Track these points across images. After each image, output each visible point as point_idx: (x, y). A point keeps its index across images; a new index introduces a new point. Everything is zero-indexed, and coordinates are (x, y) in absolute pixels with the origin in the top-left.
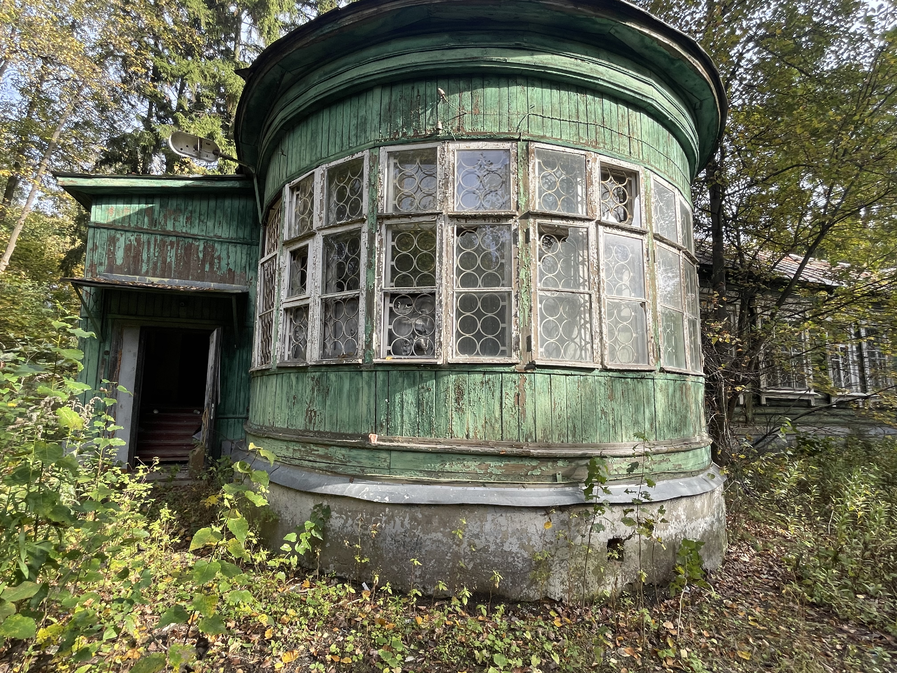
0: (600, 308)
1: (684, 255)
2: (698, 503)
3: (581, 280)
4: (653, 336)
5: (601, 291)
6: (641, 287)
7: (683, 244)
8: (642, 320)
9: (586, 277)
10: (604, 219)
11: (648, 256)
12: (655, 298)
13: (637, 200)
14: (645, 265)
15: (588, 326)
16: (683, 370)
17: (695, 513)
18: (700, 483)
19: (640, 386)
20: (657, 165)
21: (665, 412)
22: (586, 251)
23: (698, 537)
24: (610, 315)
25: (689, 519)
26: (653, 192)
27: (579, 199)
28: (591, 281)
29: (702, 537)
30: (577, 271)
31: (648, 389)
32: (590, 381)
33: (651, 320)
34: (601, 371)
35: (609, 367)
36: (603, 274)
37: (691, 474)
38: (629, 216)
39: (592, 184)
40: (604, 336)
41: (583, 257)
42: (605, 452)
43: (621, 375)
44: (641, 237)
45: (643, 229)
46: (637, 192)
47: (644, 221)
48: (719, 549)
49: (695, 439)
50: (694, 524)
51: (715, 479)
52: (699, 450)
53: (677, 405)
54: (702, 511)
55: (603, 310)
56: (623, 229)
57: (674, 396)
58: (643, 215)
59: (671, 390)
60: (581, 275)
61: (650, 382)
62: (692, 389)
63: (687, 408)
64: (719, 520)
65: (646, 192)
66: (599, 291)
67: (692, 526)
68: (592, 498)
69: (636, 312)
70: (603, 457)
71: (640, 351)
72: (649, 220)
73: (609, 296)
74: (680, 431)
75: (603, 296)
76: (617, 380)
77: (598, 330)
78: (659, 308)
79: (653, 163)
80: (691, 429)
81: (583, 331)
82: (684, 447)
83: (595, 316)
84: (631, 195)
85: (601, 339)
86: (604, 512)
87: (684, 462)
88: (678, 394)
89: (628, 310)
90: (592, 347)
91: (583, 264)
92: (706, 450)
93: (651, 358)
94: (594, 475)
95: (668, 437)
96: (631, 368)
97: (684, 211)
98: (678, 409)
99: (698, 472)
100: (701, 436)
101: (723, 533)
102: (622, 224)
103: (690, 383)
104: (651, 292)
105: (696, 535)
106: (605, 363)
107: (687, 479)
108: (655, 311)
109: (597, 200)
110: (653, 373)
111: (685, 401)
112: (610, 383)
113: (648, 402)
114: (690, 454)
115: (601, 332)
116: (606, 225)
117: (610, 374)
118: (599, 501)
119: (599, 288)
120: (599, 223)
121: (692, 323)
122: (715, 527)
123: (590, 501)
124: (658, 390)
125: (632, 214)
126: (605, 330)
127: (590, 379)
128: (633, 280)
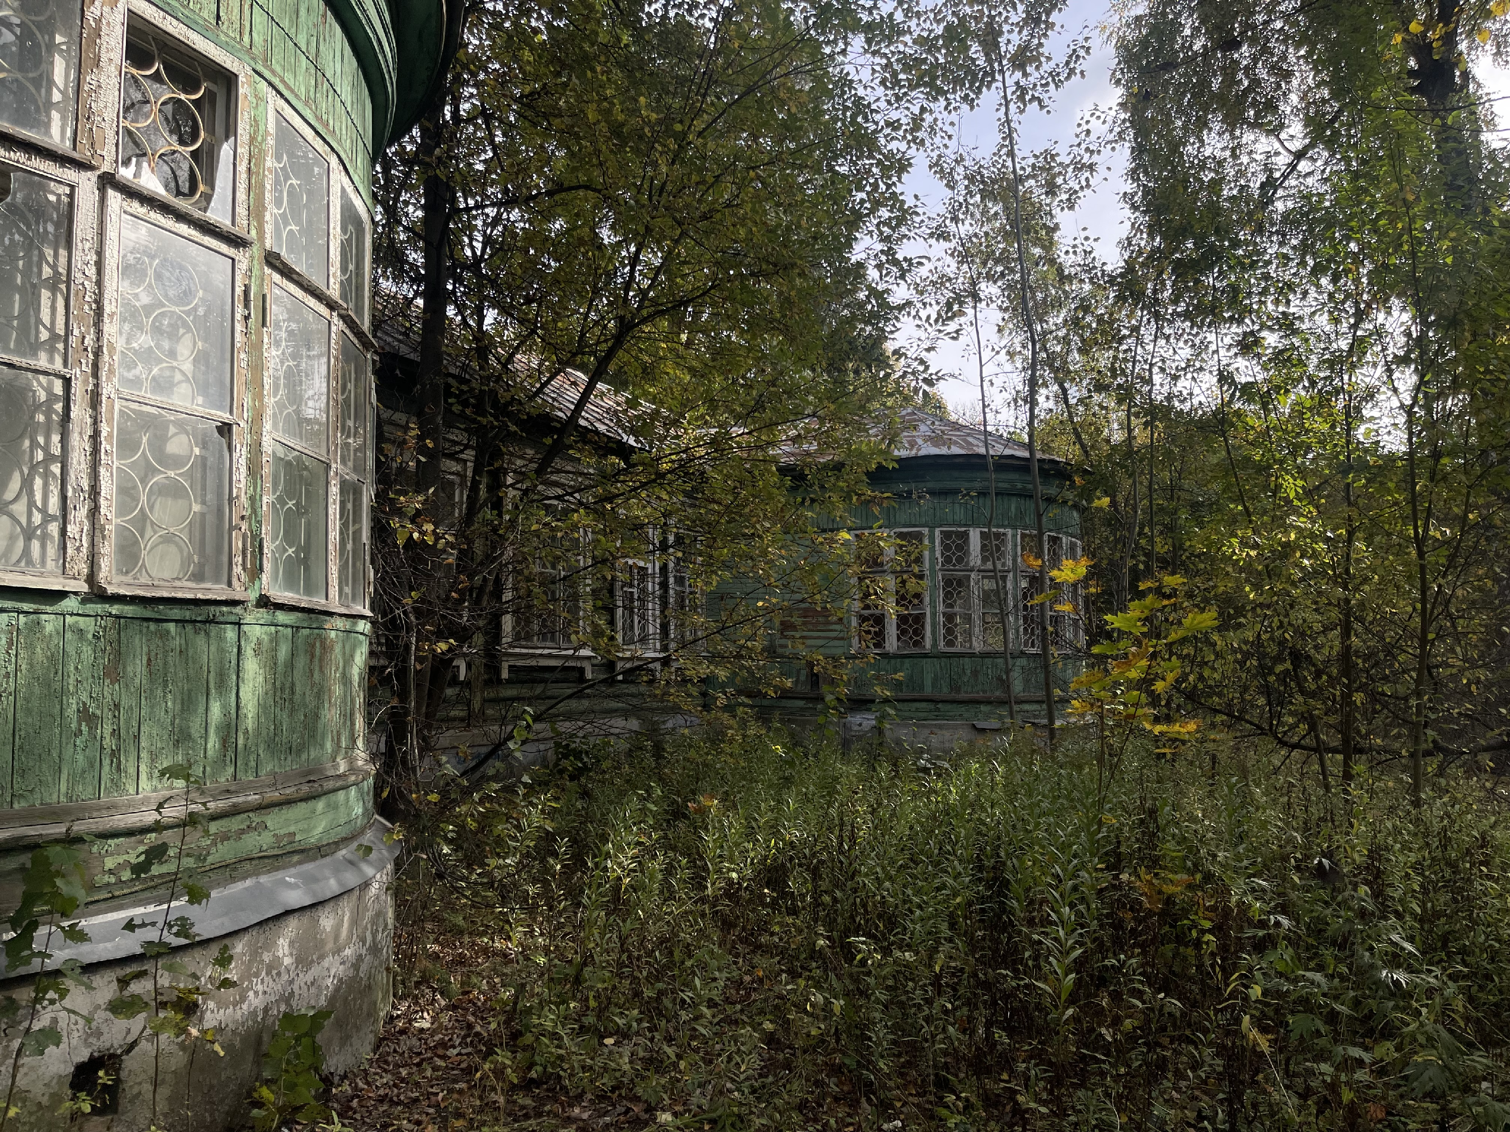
0: (95, 422)
1: (341, 325)
2: (326, 921)
3: (44, 335)
4: (246, 513)
5: (103, 375)
6: (222, 383)
7: (344, 296)
8: (220, 470)
9: (60, 330)
10: (126, 173)
11: (247, 306)
12: (257, 419)
13: (226, 150)
14: (239, 327)
15: (56, 469)
16: (318, 602)
17: (319, 945)
18: (337, 871)
19: (200, 641)
20: (289, 78)
21: (262, 707)
22: (63, 253)
23: (323, 1002)
24: (127, 445)
25: (303, 961)
26: (271, 141)
27: (56, 97)
28: (73, 341)
29: (332, 1000)
30: (32, 303)
31: (221, 651)
32: (49, 628)
33: (243, 470)
34: (84, 601)
35: (110, 590)
36: (109, 328)
37: (320, 851)
38: (202, 188)
39: (97, 62)
40: (103, 503)
41: (54, 267)
42: (79, 828)
43: (148, 614)
44: (231, 252)
45: (236, 230)
46: (230, 130)
47: (241, 211)
48: (369, 1015)
49: (336, 767)
50: (315, 971)
51: (374, 855)
52: (341, 794)
53: (298, 689)
54: (337, 937)
55: (104, 429)
56: (181, 217)
57: (290, 665)
58: (241, 196)
59: (283, 651)
60: (46, 320)
61: (230, 633)
62: (338, 649)
63: (321, 692)
64: (375, 950)
65: (252, 139)
66: (96, 374)
67: (309, 978)
68: (27, 961)
69: (204, 446)
70: (72, 840)
71: (209, 550)
72: (256, 211)
73: (126, 392)
74: (299, 752)
75: (107, 390)
76: (137, 624)
77: (85, 484)
78: (268, 445)
79: (278, 69)
80: (329, 746)
81: (38, 482)
82: (305, 788)
83: (79, 444)
84: (211, 131)
85: (94, 511)
86: (63, 994)
87: (302, 825)
88: (301, 662)
89: (184, 438)
90: (63, 532)
91: (54, 289)
92: (361, 792)
93: (238, 570)
94: (41, 895)
95: (268, 767)
96: (179, 595)
97: (350, 216)
98: (297, 697)
99: (337, 845)
100: (351, 761)
101: (383, 978)
102: (182, 204)
103: (333, 634)
104: (248, 401)
105: (318, 996)
106: (103, 575)
107: (309, 867)
108: (256, 449)
109: (110, 115)
110: (238, 610)
111: (316, 675)
112: (113, 634)
113: (222, 684)
114: (320, 805)
115: (95, 491)
116: (130, 192)
117: (115, 609)
118: (50, 964)
119: (96, 367)
120: (108, 181)
121: (350, 490)
122: (364, 967)
123: (22, 970)
124: (248, 651)
125: (211, 184)
126: (107, 487)
127: (50, 623)
128: (200, 359)
